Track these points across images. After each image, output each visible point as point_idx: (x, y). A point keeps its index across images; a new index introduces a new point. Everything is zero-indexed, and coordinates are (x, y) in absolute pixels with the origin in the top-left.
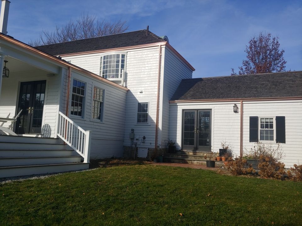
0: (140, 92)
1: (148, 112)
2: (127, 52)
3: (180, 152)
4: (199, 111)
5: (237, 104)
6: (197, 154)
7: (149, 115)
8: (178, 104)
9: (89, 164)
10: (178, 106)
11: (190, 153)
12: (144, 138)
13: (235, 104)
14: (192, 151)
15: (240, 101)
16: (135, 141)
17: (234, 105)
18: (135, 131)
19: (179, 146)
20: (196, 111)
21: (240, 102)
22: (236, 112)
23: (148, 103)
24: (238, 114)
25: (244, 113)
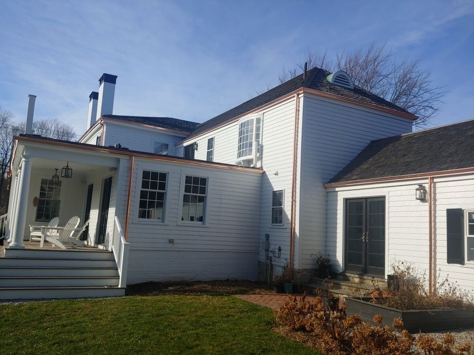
0: (275, 174)
1: (283, 207)
2: (264, 113)
3: (342, 277)
4: (368, 200)
5: (424, 185)
6: (365, 281)
7: (284, 211)
8: (337, 189)
9: (124, 290)
10: (339, 193)
11: (355, 279)
12: (280, 250)
13: (420, 185)
14: (357, 276)
15: (427, 178)
16: (271, 255)
17: (418, 187)
18: (270, 238)
19: (340, 266)
20: (364, 201)
21: (427, 181)
22: (423, 200)
23: (282, 191)
24: (428, 204)
25: (437, 203)
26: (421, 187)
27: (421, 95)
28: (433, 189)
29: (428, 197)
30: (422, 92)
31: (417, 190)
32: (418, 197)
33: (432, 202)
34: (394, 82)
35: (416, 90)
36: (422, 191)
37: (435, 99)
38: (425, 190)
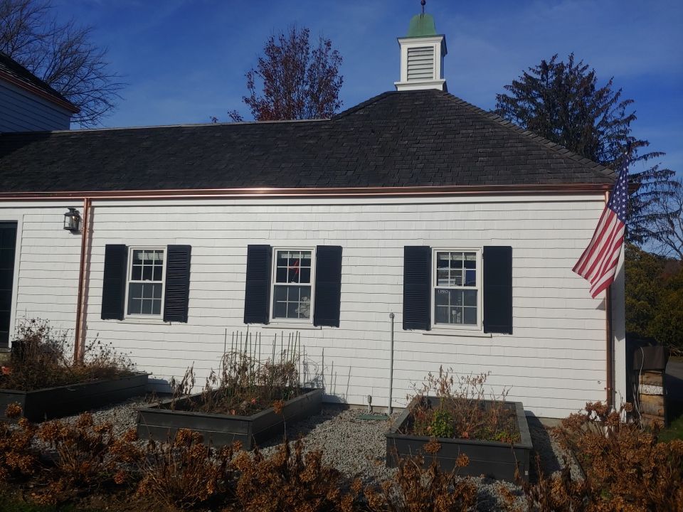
5: (77, 209)
13: (72, 209)
15: (83, 200)
17: (68, 211)
21: (82, 204)
22: (74, 230)
24: (80, 236)
25: (94, 235)
26: (73, 212)
27: (92, 80)
28: (89, 216)
29: (81, 226)
30: (93, 76)
31: (66, 215)
32: (67, 225)
33: (87, 234)
34: (51, 49)
35: (85, 70)
36: (74, 217)
37: (112, 91)
38: (79, 217)
